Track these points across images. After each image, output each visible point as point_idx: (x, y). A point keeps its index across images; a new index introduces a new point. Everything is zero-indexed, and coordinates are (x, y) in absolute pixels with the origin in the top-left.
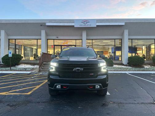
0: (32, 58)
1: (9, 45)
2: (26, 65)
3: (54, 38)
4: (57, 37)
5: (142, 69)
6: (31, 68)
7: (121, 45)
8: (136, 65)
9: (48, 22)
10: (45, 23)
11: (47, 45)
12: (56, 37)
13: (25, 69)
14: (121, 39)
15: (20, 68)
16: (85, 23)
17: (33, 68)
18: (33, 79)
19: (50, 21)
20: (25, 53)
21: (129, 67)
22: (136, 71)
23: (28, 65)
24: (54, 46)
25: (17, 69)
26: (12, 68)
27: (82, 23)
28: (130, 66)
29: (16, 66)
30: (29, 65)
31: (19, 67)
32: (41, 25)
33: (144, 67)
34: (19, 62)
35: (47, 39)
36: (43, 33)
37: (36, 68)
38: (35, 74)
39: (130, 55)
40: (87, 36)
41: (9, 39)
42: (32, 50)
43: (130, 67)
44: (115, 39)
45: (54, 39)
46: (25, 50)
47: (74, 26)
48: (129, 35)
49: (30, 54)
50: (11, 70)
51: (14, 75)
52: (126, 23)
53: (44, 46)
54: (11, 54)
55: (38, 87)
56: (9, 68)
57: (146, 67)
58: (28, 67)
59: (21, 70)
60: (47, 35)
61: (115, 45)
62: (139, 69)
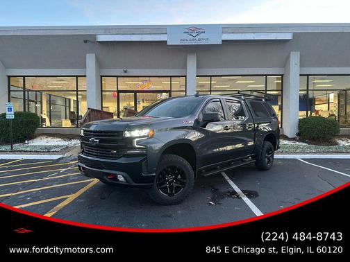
0: (67, 123)
1: (9, 91)
2: (49, 139)
3: (119, 72)
4: (125, 72)
5: (333, 148)
6: (62, 146)
7: (282, 90)
8: (318, 138)
9: (102, 31)
10: (95, 36)
11: (102, 91)
12: (122, 70)
13: (48, 150)
14: (282, 75)
15: (35, 146)
16: (194, 35)
17: (67, 147)
18: (63, 174)
19: (108, 30)
20: (50, 112)
21: (301, 144)
22: (318, 152)
23: (56, 140)
24: (119, 92)
25: (28, 149)
26: (16, 146)
27: (186, 34)
28: (303, 142)
29: (26, 142)
30: (58, 139)
31: (34, 144)
32: (86, 42)
33: (336, 144)
34: (33, 132)
35: (102, 76)
36: (91, 60)
37: (74, 147)
38: (71, 161)
39: (303, 114)
40: (198, 67)
41: (9, 77)
42: (67, 105)
43: (304, 144)
44: (266, 75)
45: (117, 77)
46: (50, 103)
47: (166, 41)
48: (302, 65)
49: (63, 114)
50: (13, 151)
51: (18, 163)
52: (295, 35)
53: (93, 93)
54: (12, 113)
55: (72, 197)
56: (8, 147)
57: (342, 143)
58: (56, 144)
59: (36, 152)
60: (100, 65)
61: (266, 90)
62: (326, 147)
